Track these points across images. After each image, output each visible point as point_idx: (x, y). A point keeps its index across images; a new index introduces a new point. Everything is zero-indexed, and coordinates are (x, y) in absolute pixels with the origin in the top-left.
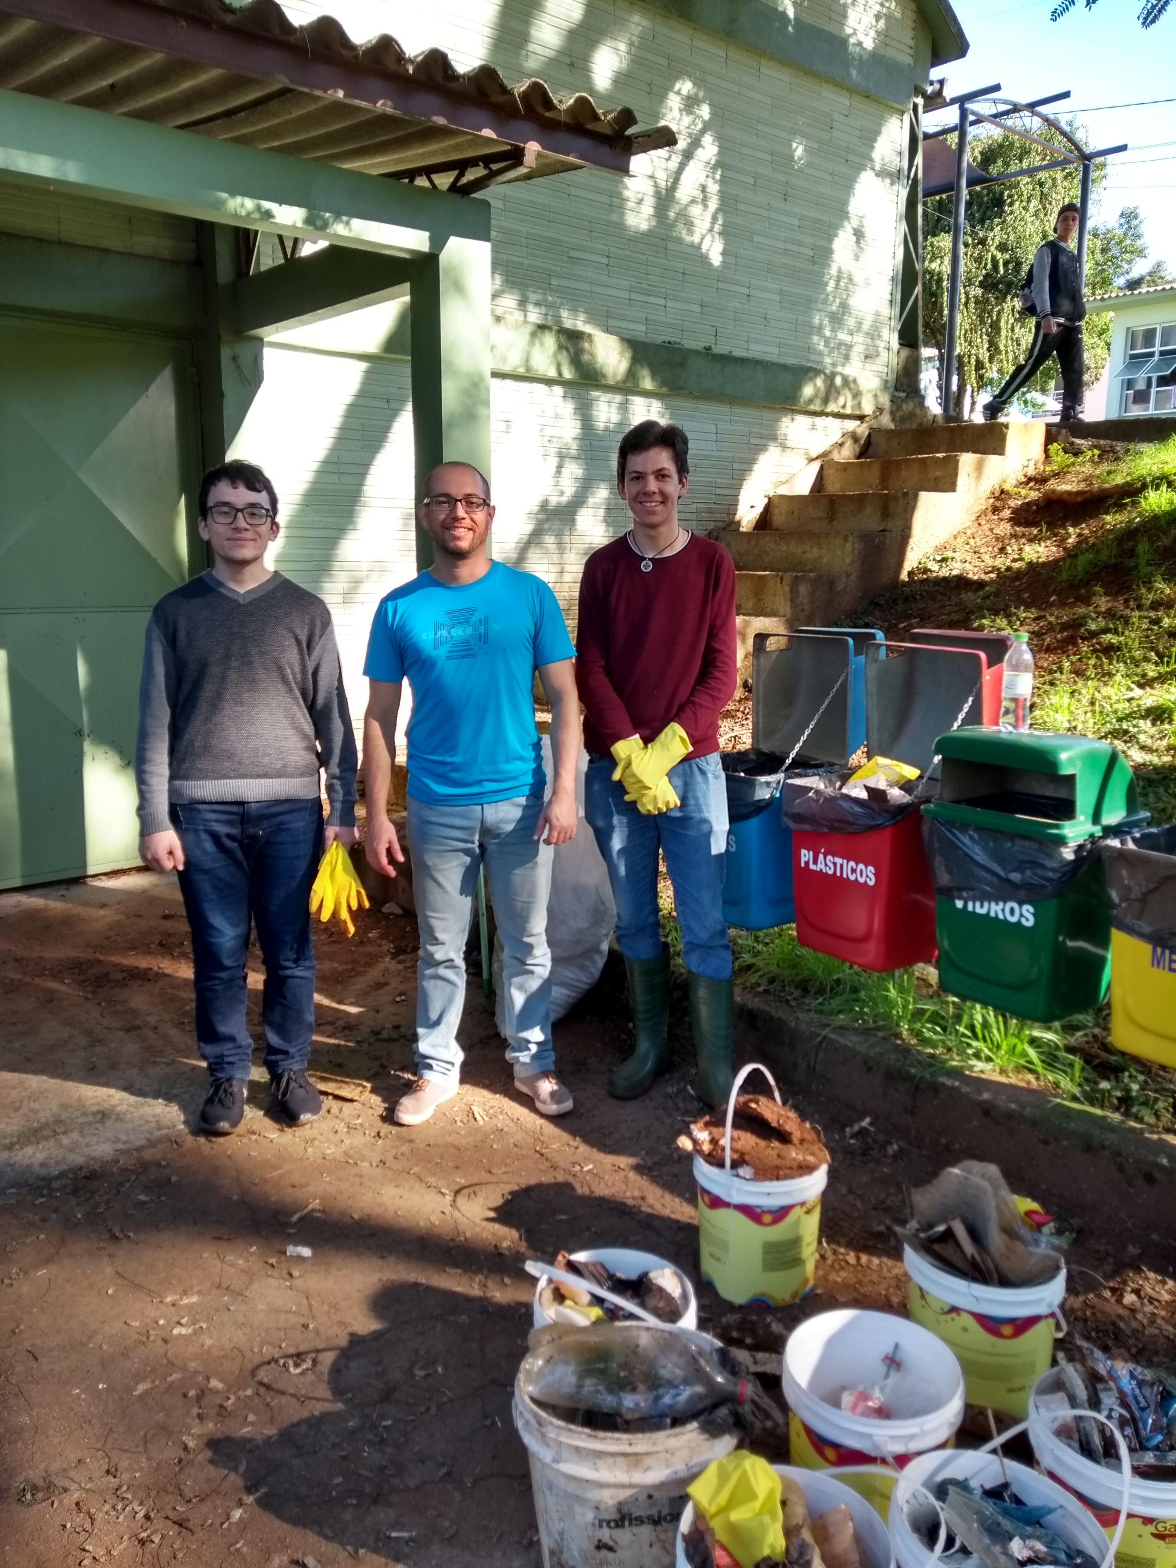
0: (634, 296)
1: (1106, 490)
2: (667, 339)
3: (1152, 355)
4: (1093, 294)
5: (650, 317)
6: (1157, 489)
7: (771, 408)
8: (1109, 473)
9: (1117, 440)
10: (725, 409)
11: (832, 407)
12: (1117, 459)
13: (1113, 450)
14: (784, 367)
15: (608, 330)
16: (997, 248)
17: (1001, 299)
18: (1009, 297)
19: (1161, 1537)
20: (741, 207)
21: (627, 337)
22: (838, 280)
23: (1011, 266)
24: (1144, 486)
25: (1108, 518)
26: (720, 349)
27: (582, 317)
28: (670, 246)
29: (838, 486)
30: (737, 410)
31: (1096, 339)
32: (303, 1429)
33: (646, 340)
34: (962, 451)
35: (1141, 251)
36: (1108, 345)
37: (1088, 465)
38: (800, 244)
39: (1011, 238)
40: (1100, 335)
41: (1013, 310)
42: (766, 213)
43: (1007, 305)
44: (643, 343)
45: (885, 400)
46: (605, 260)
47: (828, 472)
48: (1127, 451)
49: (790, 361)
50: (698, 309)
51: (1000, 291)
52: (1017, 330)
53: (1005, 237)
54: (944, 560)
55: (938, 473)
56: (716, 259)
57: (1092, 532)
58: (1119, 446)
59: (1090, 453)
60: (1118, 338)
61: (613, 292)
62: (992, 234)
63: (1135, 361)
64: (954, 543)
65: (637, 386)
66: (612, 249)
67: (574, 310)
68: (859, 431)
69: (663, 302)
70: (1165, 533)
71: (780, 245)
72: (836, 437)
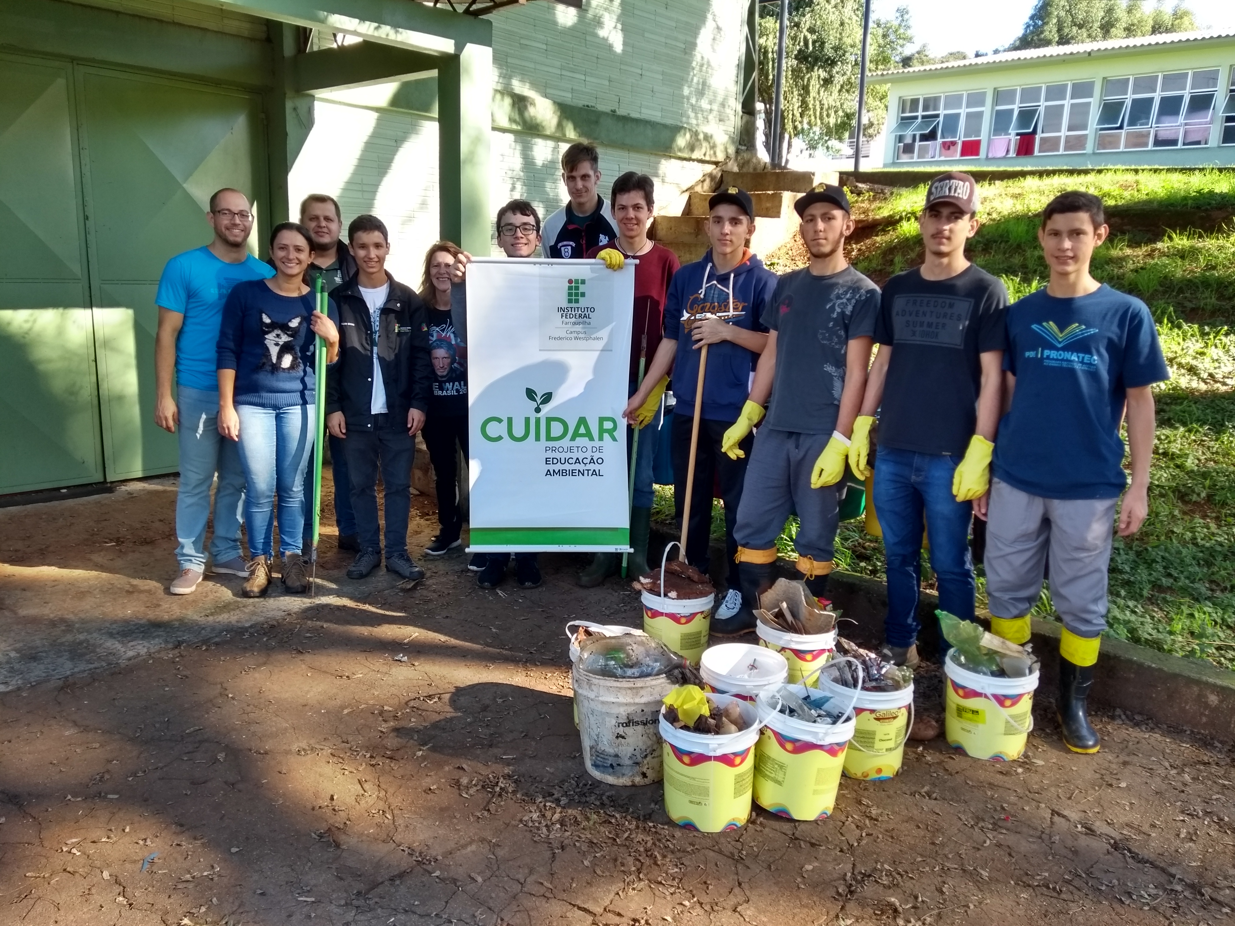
0: (564, 73)
1: (877, 220)
2: (586, 103)
3: (916, 118)
4: (877, 68)
5: (575, 87)
6: (908, 220)
7: (656, 155)
8: (879, 208)
9: (886, 184)
10: (625, 154)
11: (696, 155)
12: (885, 199)
13: (883, 192)
14: (665, 126)
15: (546, 96)
16: (807, 30)
17: (810, 69)
18: (816, 68)
19: (878, 719)
20: (636, 12)
21: (559, 101)
22: (702, 65)
23: (817, 45)
24: (901, 219)
25: (878, 239)
26: (621, 112)
27: (527, 85)
28: (588, 38)
29: (701, 211)
30: (633, 155)
31: (879, 103)
32: (443, 723)
33: (572, 104)
34: (784, 190)
35: (911, 39)
36: (886, 107)
37: (866, 202)
38: (676, 39)
39: (818, 23)
40: (881, 99)
41: (819, 78)
42: (653, 17)
43: (815, 74)
44: (570, 106)
45: (731, 150)
46: (544, 47)
47: (694, 201)
48: (892, 194)
49: (669, 122)
50: (607, 83)
51: (810, 63)
52: (822, 93)
53: (814, 22)
54: (772, 264)
55: (768, 205)
56: (619, 48)
57: (867, 248)
58: (887, 190)
59: (867, 194)
60: (893, 102)
61: (550, 69)
62: (804, 20)
63: (905, 122)
64: (778, 253)
65: (565, 135)
66: (549, 39)
67: (522, 81)
68: (715, 172)
69: (583, 77)
70: (912, 250)
71: (663, 40)
72: (700, 177)
